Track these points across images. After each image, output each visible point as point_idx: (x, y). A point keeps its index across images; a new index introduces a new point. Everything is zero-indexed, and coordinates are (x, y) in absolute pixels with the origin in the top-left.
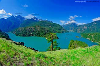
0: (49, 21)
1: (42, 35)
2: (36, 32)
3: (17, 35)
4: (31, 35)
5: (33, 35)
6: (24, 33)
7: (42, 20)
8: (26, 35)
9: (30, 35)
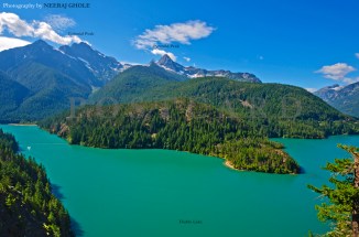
0: (240, 75)
1: (204, 145)
2: (176, 128)
3: (76, 141)
4: (150, 140)
5: (159, 145)
6: (117, 132)
7: (205, 72)
8: (126, 142)
9: (145, 144)
